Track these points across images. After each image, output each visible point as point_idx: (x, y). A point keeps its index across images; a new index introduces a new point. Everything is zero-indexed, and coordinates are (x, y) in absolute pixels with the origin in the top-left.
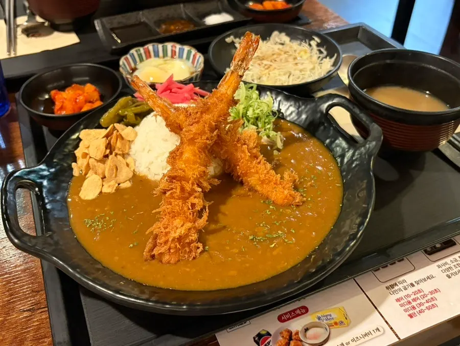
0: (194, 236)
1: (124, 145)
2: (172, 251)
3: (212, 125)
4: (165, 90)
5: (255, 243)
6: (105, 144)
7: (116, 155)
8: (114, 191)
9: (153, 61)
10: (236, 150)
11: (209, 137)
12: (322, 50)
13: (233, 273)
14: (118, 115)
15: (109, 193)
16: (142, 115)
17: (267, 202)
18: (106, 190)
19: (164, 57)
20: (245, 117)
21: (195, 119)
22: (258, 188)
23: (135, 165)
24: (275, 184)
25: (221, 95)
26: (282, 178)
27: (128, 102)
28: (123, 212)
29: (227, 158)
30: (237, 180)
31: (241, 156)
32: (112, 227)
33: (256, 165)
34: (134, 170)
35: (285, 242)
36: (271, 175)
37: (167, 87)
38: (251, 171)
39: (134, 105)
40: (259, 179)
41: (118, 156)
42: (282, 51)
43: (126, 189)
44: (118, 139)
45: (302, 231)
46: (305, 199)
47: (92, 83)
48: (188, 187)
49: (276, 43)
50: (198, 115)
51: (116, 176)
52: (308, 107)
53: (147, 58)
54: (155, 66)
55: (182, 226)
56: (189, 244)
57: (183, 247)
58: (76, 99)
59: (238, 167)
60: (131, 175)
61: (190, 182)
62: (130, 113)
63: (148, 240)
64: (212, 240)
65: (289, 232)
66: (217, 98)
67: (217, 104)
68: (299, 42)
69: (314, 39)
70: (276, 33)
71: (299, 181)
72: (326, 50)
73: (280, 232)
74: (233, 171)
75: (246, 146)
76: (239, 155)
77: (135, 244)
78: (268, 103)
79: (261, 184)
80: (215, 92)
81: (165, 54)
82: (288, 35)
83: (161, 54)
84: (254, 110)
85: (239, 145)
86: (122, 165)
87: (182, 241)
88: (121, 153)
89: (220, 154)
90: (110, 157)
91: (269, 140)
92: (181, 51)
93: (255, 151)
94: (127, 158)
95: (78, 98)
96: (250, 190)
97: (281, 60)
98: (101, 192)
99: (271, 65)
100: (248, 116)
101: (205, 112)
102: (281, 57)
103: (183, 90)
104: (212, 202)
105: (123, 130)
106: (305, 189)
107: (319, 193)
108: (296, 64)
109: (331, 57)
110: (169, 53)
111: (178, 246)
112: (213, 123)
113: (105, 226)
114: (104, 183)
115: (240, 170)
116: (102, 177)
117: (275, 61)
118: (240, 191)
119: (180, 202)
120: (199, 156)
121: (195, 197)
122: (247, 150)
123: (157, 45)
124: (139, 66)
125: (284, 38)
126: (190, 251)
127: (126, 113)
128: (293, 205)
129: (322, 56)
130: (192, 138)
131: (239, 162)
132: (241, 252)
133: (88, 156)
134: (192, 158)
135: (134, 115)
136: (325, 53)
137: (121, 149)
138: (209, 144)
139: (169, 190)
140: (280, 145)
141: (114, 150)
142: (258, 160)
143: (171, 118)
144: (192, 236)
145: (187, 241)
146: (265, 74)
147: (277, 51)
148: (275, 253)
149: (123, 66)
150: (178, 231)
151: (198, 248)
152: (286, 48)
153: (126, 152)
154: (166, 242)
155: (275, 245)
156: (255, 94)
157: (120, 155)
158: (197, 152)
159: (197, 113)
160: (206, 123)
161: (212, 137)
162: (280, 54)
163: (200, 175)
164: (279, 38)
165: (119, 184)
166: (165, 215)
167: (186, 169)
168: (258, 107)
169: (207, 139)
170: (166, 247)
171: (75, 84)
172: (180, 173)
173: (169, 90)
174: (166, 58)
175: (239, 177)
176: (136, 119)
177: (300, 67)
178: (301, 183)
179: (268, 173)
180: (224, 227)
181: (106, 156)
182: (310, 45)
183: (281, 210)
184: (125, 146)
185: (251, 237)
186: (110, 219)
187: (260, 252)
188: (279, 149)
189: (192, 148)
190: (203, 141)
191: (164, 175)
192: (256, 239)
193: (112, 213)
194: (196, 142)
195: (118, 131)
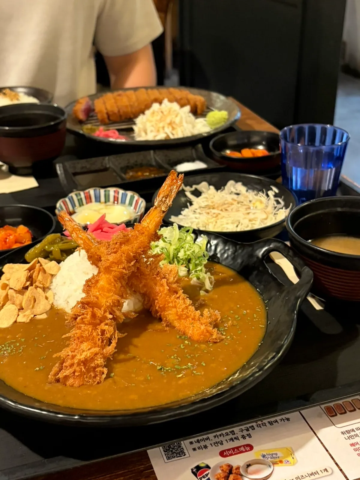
0: (100, 361)
1: (45, 279)
2: (76, 374)
3: (130, 256)
4: (95, 230)
5: (163, 373)
6: (26, 276)
7: (37, 287)
8: (28, 321)
9: (94, 205)
10: (156, 284)
11: (126, 267)
12: (280, 200)
13: (134, 397)
14: (45, 250)
15: (24, 322)
16: (68, 252)
17: (183, 337)
18: (21, 319)
19: (105, 202)
20: (176, 258)
21: (114, 249)
22: (176, 324)
23: (54, 298)
24: (192, 319)
25: (143, 228)
26: (202, 315)
27: (56, 239)
28: (34, 339)
29: (146, 292)
30: (155, 316)
31: (159, 289)
32: (21, 352)
33: (176, 299)
34: (52, 304)
35: (193, 373)
36: (190, 311)
37: (99, 225)
38: (169, 305)
39: (62, 242)
40: (177, 313)
41: (38, 289)
42: (235, 200)
43: (41, 320)
44: (41, 272)
45: (213, 365)
46: (224, 337)
47: (25, 225)
48: (99, 313)
49: (231, 193)
50: (117, 246)
51: (33, 307)
52: (245, 251)
53: (87, 203)
54: (95, 211)
55: (89, 349)
56: (95, 368)
57: (88, 371)
58: (6, 239)
59: (156, 301)
60: (48, 308)
61: (103, 309)
62: (55, 249)
63: (56, 364)
64: (118, 368)
65: (200, 365)
66: (138, 231)
67: (137, 237)
68: (256, 192)
69: (271, 189)
70: (231, 183)
71: (220, 320)
72: (284, 200)
73: (189, 364)
74: (151, 306)
75: (165, 280)
76: (157, 288)
77: (41, 368)
78: (201, 245)
79: (178, 319)
80: (137, 225)
81: (107, 200)
82: (244, 184)
83: (103, 199)
84: (185, 252)
85: (158, 278)
86: (41, 297)
87: (88, 365)
88: (42, 286)
89: (139, 287)
90: (30, 288)
91: (198, 281)
92: (124, 196)
93: (174, 286)
94: (47, 292)
95: (8, 238)
96: (167, 326)
97: (232, 210)
98: (16, 322)
99: (219, 214)
100: (179, 257)
101: (124, 243)
102: (233, 206)
103: (114, 229)
104: (126, 334)
105: (46, 264)
106: (226, 328)
107: (239, 332)
108: (248, 213)
109: (286, 208)
110: (112, 199)
111: (83, 369)
112: (131, 254)
113: (14, 351)
114: (20, 313)
115: (158, 304)
116: (19, 308)
117: (226, 210)
118: (158, 326)
119: (90, 328)
120: (114, 285)
121: (106, 324)
122: (166, 283)
123: (99, 190)
124: (78, 209)
125: (240, 187)
126: (95, 377)
127: (52, 248)
128: (210, 342)
129: (279, 206)
130: (108, 267)
131: (158, 296)
132: (146, 380)
133: (8, 288)
134: (108, 286)
135: (59, 251)
136: (283, 203)
137: (42, 282)
138: (126, 274)
139: (79, 316)
140: (208, 286)
141: (35, 283)
142: (178, 296)
143: (92, 250)
144: (98, 360)
145: (93, 365)
146: (212, 223)
147: (230, 200)
148: (180, 382)
149: (60, 208)
150: (84, 354)
151: (103, 373)
152: (241, 198)
153: (48, 285)
154: (72, 365)
155: (183, 375)
156: (190, 237)
157: (40, 287)
158: (113, 280)
159: (116, 243)
160: (124, 254)
161: (129, 267)
162: (232, 204)
163: (114, 303)
164: (234, 188)
165: (34, 316)
166: (75, 340)
167: (100, 297)
168: (190, 248)
169: (124, 268)
170: (71, 370)
171: (8, 226)
172: (93, 299)
173: (100, 229)
174: (108, 204)
175: (157, 312)
176: (62, 256)
177: (251, 216)
178: (222, 322)
179: (187, 308)
180: (134, 357)
181: (26, 288)
182: (268, 195)
183: (196, 345)
184: (47, 279)
185: (159, 368)
186: (20, 345)
187: (165, 381)
188: (208, 290)
189: (107, 276)
190: (119, 270)
191: (78, 303)
192: (164, 369)
193: (23, 340)
194: (112, 271)
195: (41, 265)
